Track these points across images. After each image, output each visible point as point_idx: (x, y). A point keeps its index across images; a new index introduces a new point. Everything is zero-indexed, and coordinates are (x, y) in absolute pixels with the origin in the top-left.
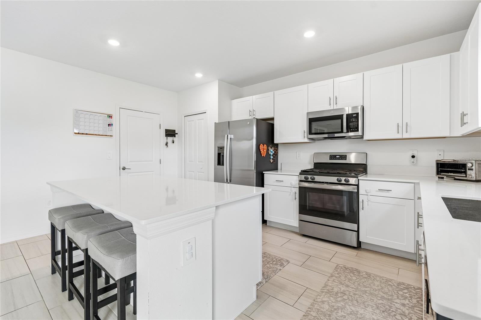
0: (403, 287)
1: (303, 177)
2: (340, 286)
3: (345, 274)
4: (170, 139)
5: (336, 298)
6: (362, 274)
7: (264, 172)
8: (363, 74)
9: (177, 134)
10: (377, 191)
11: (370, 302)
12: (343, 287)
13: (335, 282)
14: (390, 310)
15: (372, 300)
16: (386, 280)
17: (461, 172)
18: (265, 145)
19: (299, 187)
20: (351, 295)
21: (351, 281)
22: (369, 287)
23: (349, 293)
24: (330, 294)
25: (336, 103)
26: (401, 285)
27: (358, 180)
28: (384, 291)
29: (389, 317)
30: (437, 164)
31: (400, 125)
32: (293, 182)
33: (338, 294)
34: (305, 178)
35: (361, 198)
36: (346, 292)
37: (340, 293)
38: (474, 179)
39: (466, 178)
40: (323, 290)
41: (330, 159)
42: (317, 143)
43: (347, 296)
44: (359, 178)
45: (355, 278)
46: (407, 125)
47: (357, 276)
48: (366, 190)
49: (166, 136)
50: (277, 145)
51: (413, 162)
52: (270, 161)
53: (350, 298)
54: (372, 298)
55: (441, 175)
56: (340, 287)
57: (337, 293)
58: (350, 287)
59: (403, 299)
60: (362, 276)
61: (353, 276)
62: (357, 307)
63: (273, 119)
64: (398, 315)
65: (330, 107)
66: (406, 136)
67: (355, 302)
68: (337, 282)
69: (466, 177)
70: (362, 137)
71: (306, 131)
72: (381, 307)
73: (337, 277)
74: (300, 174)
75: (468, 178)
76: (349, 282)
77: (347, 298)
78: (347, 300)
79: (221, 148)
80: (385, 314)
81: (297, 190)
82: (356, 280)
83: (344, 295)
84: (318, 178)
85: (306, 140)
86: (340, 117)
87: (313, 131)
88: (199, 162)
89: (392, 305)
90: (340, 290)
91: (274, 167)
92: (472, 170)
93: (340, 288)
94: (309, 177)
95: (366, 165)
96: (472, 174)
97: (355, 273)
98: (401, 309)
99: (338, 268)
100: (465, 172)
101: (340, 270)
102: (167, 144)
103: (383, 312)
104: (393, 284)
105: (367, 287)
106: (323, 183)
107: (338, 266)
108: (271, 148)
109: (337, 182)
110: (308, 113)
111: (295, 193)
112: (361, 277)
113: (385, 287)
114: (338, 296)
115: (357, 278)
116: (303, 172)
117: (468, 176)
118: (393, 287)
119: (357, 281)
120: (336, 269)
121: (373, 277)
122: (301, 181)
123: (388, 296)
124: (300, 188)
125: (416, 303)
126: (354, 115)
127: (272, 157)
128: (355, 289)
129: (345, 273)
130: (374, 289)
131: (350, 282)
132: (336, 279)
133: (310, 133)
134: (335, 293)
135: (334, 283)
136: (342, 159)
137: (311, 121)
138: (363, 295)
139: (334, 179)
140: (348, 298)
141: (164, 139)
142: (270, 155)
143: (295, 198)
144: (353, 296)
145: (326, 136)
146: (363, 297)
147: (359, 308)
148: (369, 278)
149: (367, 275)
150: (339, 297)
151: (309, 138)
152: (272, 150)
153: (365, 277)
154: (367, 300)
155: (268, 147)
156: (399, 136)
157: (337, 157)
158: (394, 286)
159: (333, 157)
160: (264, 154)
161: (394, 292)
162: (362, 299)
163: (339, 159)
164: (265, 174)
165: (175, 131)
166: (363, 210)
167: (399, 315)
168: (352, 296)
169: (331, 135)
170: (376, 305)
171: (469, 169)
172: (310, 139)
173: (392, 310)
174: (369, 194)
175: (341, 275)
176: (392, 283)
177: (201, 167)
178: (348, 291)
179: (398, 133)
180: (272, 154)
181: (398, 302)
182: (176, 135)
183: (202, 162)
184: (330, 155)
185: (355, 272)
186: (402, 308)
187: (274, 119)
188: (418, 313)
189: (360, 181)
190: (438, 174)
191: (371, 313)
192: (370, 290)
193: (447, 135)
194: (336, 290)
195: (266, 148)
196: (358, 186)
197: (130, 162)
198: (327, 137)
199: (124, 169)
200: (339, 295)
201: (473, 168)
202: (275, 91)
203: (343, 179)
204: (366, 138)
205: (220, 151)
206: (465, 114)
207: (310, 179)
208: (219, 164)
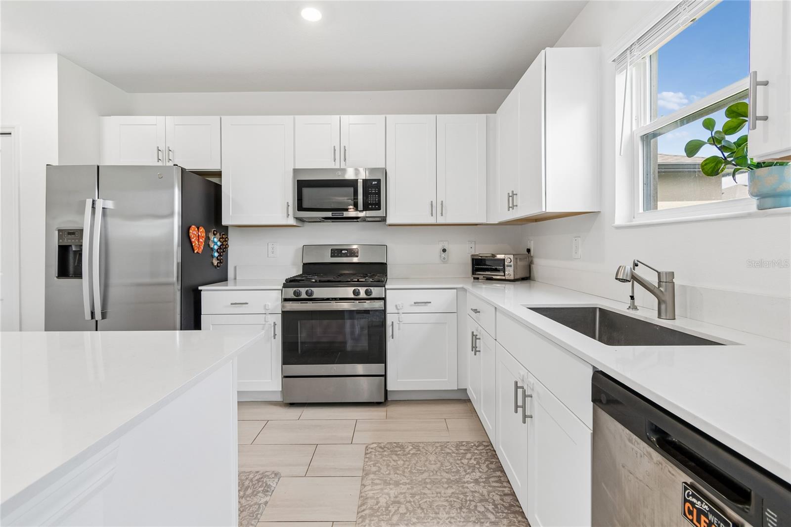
0: (464, 450)
1: (290, 293)
2: (386, 489)
3: (384, 460)
5: (391, 520)
6: (407, 450)
7: (200, 288)
8: (386, 118)
10: (411, 305)
11: (438, 499)
12: (391, 489)
13: (377, 484)
14: (466, 501)
15: (439, 495)
16: (440, 446)
17: (499, 270)
18: (202, 229)
19: (283, 312)
20: (408, 500)
21: (398, 472)
22: (425, 471)
23: (405, 497)
24: (378, 516)
25: (345, 160)
26: (461, 448)
27: (385, 289)
28: (447, 469)
29: (470, 515)
30: (473, 260)
31: (434, 204)
32: (269, 304)
33: (389, 509)
34: (295, 293)
35: (390, 319)
36: (399, 496)
37: (392, 504)
38: (512, 277)
39: (504, 278)
40: (363, 513)
41: (331, 256)
42: (308, 227)
43: (404, 506)
44: (387, 287)
45: (402, 462)
46: (442, 204)
47: (402, 457)
48: (396, 306)
50: (226, 228)
51: (444, 258)
52: (212, 263)
53: (411, 508)
54: (438, 490)
55: (476, 274)
56: (386, 491)
57: (387, 508)
58: (401, 484)
59: (472, 472)
60: (409, 454)
61: (397, 459)
62: (426, 521)
63: (218, 174)
64: (478, 504)
65: (335, 164)
66: (441, 220)
67: (419, 511)
68: (379, 484)
69: (504, 275)
70: (384, 219)
71: (291, 204)
72: (454, 501)
73: (376, 472)
74: (285, 286)
75: (507, 277)
76: (396, 475)
77: (405, 511)
78: (406, 513)
79: (69, 233)
80: (464, 512)
81: (278, 319)
82: (404, 464)
83: (398, 505)
84: (318, 292)
85: (292, 221)
86: (353, 184)
87: (305, 205)
89: (466, 490)
90: (390, 497)
91: (221, 277)
92: (511, 266)
93: (388, 494)
94: (303, 290)
95: (385, 264)
96: (510, 272)
97: (399, 452)
98: (477, 490)
99: (371, 452)
100: (504, 271)
101: (375, 455)
103: (461, 508)
104: (450, 451)
105: (423, 473)
106: (328, 299)
107: (370, 448)
108: (214, 234)
109: (352, 296)
110: (295, 171)
111: (275, 325)
112: (409, 456)
113: (444, 460)
114: (391, 514)
115: (404, 461)
116: (290, 282)
117: (506, 274)
118: (454, 455)
119: (406, 466)
120: (368, 456)
121: (423, 448)
122: (286, 300)
123: (455, 476)
124: (285, 314)
125: (488, 471)
126: (374, 183)
127: (216, 254)
128: (409, 484)
129: (384, 458)
130: (433, 472)
131: (398, 474)
132: (375, 478)
133: (300, 208)
134: (384, 509)
135: (376, 487)
136: (351, 256)
137: (301, 185)
138: (424, 491)
139: (348, 292)
140: (407, 509)
142: (212, 249)
143: (275, 335)
144: (412, 500)
145: (329, 214)
146: (425, 494)
147: (429, 523)
148: (419, 452)
149: (414, 448)
150: (393, 515)
151: (296, 218)
152: (216, 240)
153: (413, 454)
154: (432, 497)
155: (207, 232)
156: (432, 221)
157: (343, 252)
158: (453, 453)
159: (336, 252)
160: (199, 248)
161: (457, 464)
162: (425, 500)
163: (346, 255)
164: (202, 292)
166: (393, 338)
167: (480, 504)
168: (410, 502)
169: (338, 214)
170: (447, 500)
171: (508, 266)
172: (298, 219)
173: (468, 499)
174: (401, 311)
175: (379, 465)
176: (449, 448)
178: (401, 493)
179: (432, 216)
180: (216, 247)
181: (469, 479)
184: (331, 250)
185: (397, 449)
186: (477, 488)
187: (221, 175)
188: (497, 487)
189: (388, 291)
190: (473, 273)
191: (447, 521)
192: (429, 476)
193: (484, 221)
194: (383, 501)
195: (204, 234)
196: (384, 299)
198: (331, 216)
200: (392, 509)
201: (512, 263)
202: (222, 117)
203: (362, 291)
204: (389, 221)
205: (67, 240)
206: (514, 195)
207: (304, 296)
208: (64, 274)
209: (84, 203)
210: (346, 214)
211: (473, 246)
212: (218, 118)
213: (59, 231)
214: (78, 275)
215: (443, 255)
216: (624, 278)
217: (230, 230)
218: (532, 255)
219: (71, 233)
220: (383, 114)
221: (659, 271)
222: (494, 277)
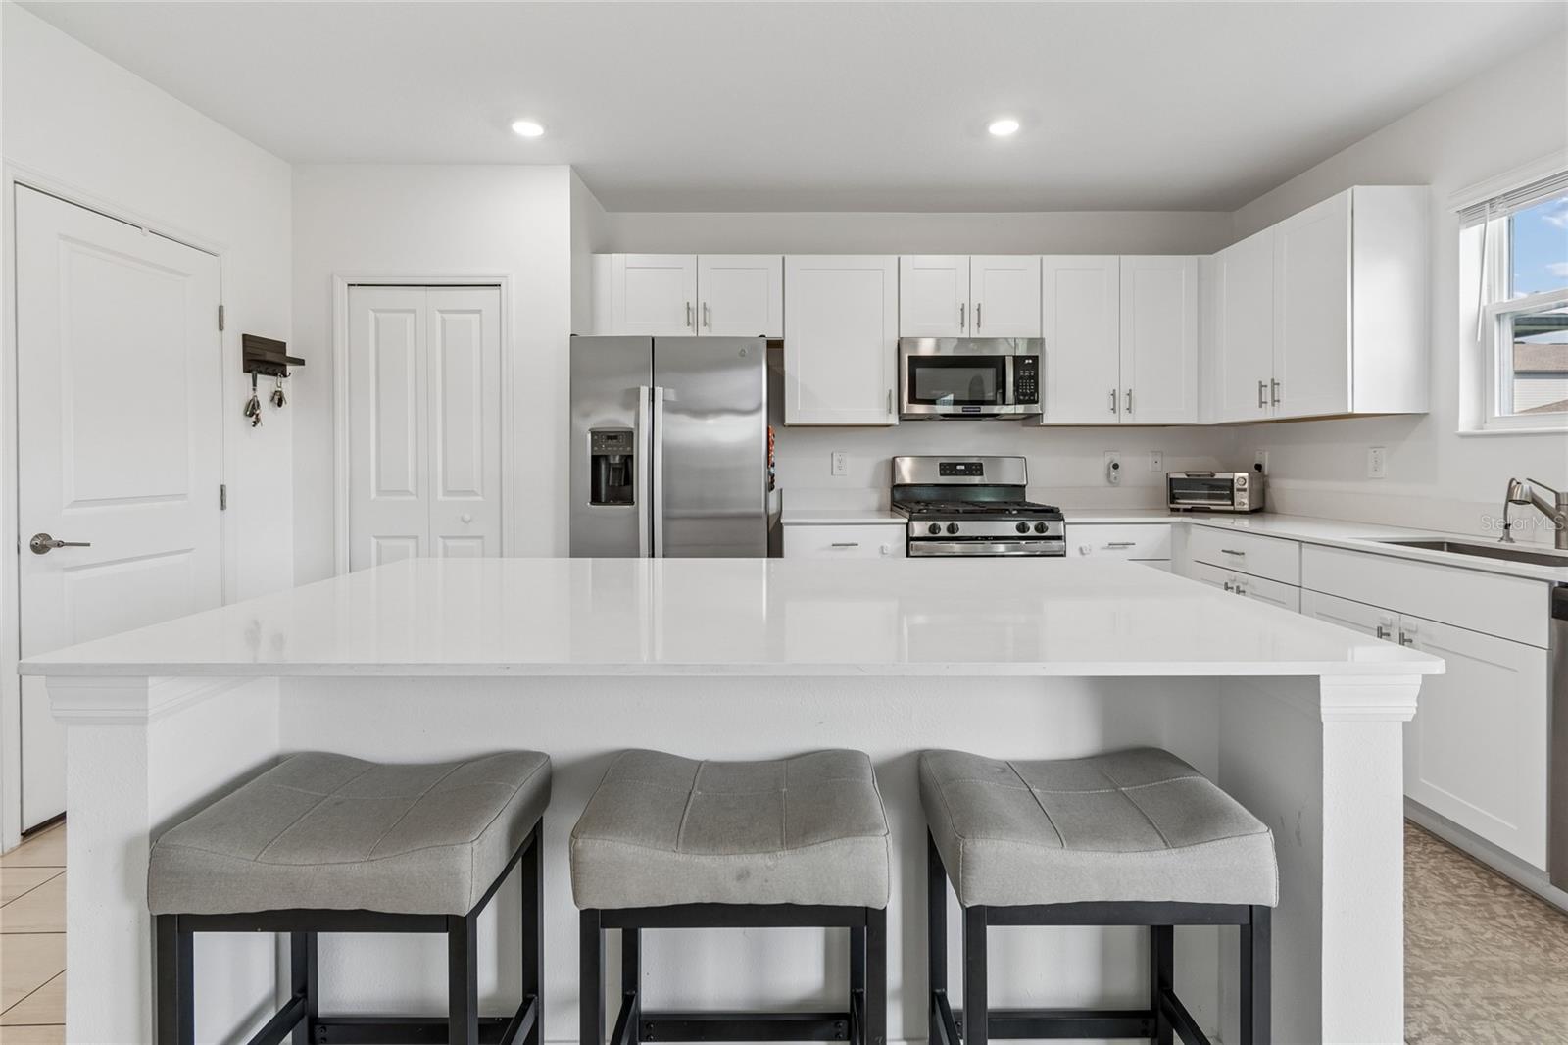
1: (921, 528)
4: (266, 384)
8: (1041, 260)
9: (301, 362)
10: (1104, 548)
17: (1221, 497)
25: (979, 324)
27: (1065, 524)
30: (1169, 480)
31: (1117, 394)
32: (889, 546)
34: (931, 529)
38: (1246, 507)
39: (1231, 508)
41: (941, 475)
44: (1067, 520)
46: (1130, 394)
48: (1081, 550)
49: (247, 370)
50: (783, 427)
51: (1114, 479)
55: (1174, 503)
63: (780, 343)
65: (965, 332)
66: (1126, 419)
69: (1233, 504)
70: (1039, 416)
71: (895, 393)
74: (913, 519)
75: (1238, 507)
79: (609, 438)
84: (967, 528)
85: (893, 419)
86: (998, 363)
87: (921, 395)
88: (447, 492)
92: (1244, 490)
94: (943, 526)
95: (1025, 488)
96: (1243, 500)
100: (1231, 498)
102: (252, 409)
109: (1018, 534)
110: (899, 343)
117: (1235, 503)
122: (913, 540)
126: (1027, 361)
133: (913, 398)
136: (972, 474)
137: (917, 364)
139: (1010, 528)
141: (238, 384)
145: (958, 409)
151: (901, 414)
156: (1112, 420)
157: (959, 467)
159: (948, 468)
163: (964, 473)
165: (283, 345)
169: (971, 409)
171: (1238, 490)
172: (902, 417)
177: (467, 517)
179: (1114, 411)
182: (290, 368)
183: (472, 493)
184: (940, 464)
187: (783, 344)
189: (1068, 527)
190: (1169, 502)
193: (1194, 421)
196: (1064, 538)
197: (77, 503)
198: (962, 412)
199: (41, 546)
201: (1246, 486)
202: (786, 256)
203: (1032, 525)
204: (1047, 420)
205: (606, 447)
206: (1274, 384)
207: (944, 533)
208: (596, 499)
209: (637, 392)
210: (985, 409)
211: (1159, 459)
212: (780, 257)
213: (594, 433)
214: (631, 499)
215: (1114, 473)
216: (1523, 499)
218: (1266, 473)
219: (612, 436)
220: (1039, 253)
221: (1558, 491)
222: (1213, 507)
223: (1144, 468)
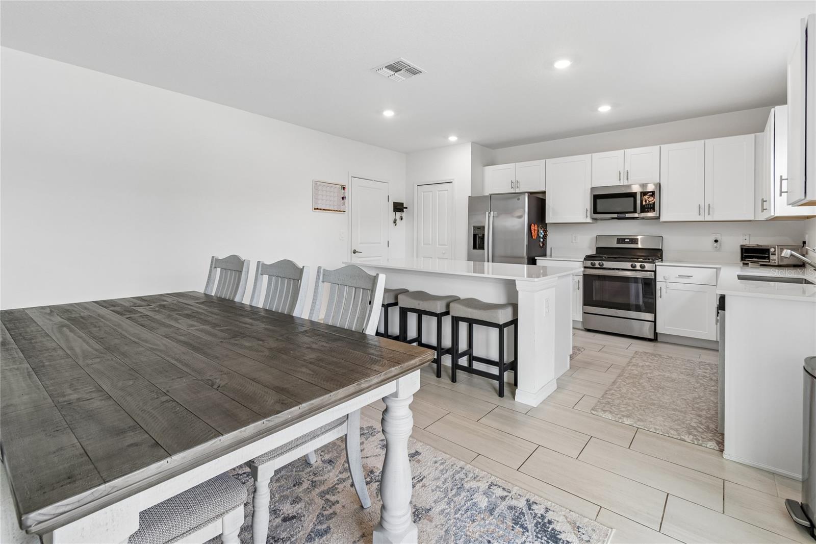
0: (705, 364)
1: (589, 263)
4: (398, 214)
7: (536, 258)
8: (660, 147)
9: (406, 208)
10: (677, 277)
14: (693, 374)
16: (688, 360)
17: (764, 258)
18: (536, 226)
19: (584, 274)
22: (672, 363)
24: (637, 367)
25: (628, 179)
26: (703, 363)
27: (656, 265)
30: (742, 249)
31: (702, 206)
32: (575, 269)
34: (592, 264)
35: (658, 285)
38: (777, 264)
39: (768, 264)
40: (629, 365)
41: (617, 243)
42: (600, 223)
44: (656, 264)
46: (709, 207)
48: (664, 277)
49: (394, 211)
50: (546, 224)
51: (716, 247)
52: (540, 245)
55: (745, 260)
59: (704, 370)
60: (664, 357)
63: (544, 193)
65: (620, 183)
66: (708, 218)
69: (769, 262)
70: (659, 218)
71: (589, 210)
73: (640, 358)
74: (585, 259)
75: (772, 263)
76: (652, 361)
81: (581, 279)
83: (650, 367)
84: (607, 264)
85: (589, 220)
86: (634, 195)
87: (598, 210)
88: (439, 245)
92: (775, 254)
93: (645, 364)
94: (597, 263)
95: (662, 250)
96: (774, 259)
100: (768, 258)
101: (640, 354)
102: (395, 221)
105: (670, 364)
106: (614, 269)
107: (638, 352)
108: (541, 228)
109: (631, 268)
110: (592, 189)
111: (579, 282)
113: (687, 364)
114: (644, 367)
115: (659, 358)
116: (588, 258)
117: (771, 261)
121: (675, 358)
122: (585, 267)
123: (691, 368)
124: (585, 276)
126: (649, 194)
127: (542, 240)
129: (646, 356)
133: (595, 212)
134: (640, 366)
135: (638, 361)
136: (632, 243)
137: (596, 198)
139: (628, 265)
141: (392, 215)
142: (540, 237)
143: (579, 288)
145: (615, 216)
148: (670, 358)
152: (542, 231)
153: (667, 358)
154: (672, 370)
155: (538, 227)
156: (700, 218)
157: (626, 240)
158: (696, 363)
159: (621, 240)
160: (535, 236)
161: (696, 366)
163: (628, 243)
164: (537, 261)
165: (403, 204)
166: (661, 298)
169: (621, 215)
171: (772, 254)
172: (593, 219)
174: (667, 281)
175: (642, 356)
176: (694, 361)
177: (444, 252)
179: (700, 215)
180: (542, 236)
182: (405, 210)
183: (445, 245)
184: (617, 239)
189: (657, 267)
190: (742, 259)
192: (674, 365)
193: (752, 219)
194: (641, 364)
195: (537, 229)
196: (655, 272)
197: (361, 243)
199: (355, 252)
201: (776, 252)
202: (547, 160)
203: (638, 265)
204: (664, 219)
205: (478, 231)
207: (597, 266)
208: (475, 248)
209: (485, 214)
210: (628, 215)
211: (747, 238)
212: (544, 160)
213: (474, 227)
214: (483, 248)
215: (715, 244)
217: (548, 225)
218: (808, 246)
219: (479, 228)
220: (657, 145)
222: (760, 263)
223: (734, 242)
